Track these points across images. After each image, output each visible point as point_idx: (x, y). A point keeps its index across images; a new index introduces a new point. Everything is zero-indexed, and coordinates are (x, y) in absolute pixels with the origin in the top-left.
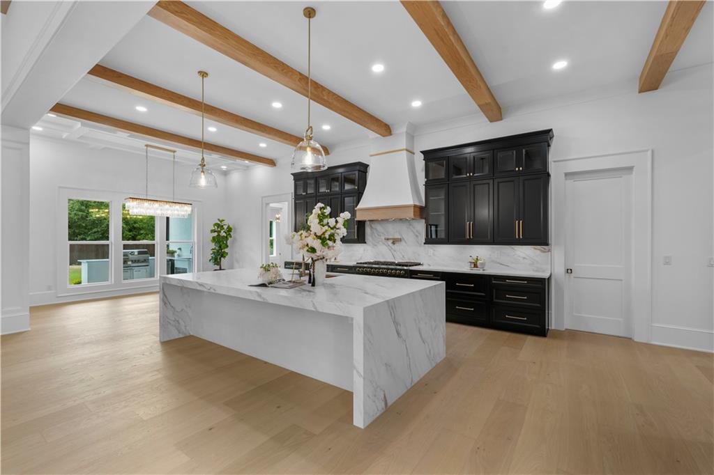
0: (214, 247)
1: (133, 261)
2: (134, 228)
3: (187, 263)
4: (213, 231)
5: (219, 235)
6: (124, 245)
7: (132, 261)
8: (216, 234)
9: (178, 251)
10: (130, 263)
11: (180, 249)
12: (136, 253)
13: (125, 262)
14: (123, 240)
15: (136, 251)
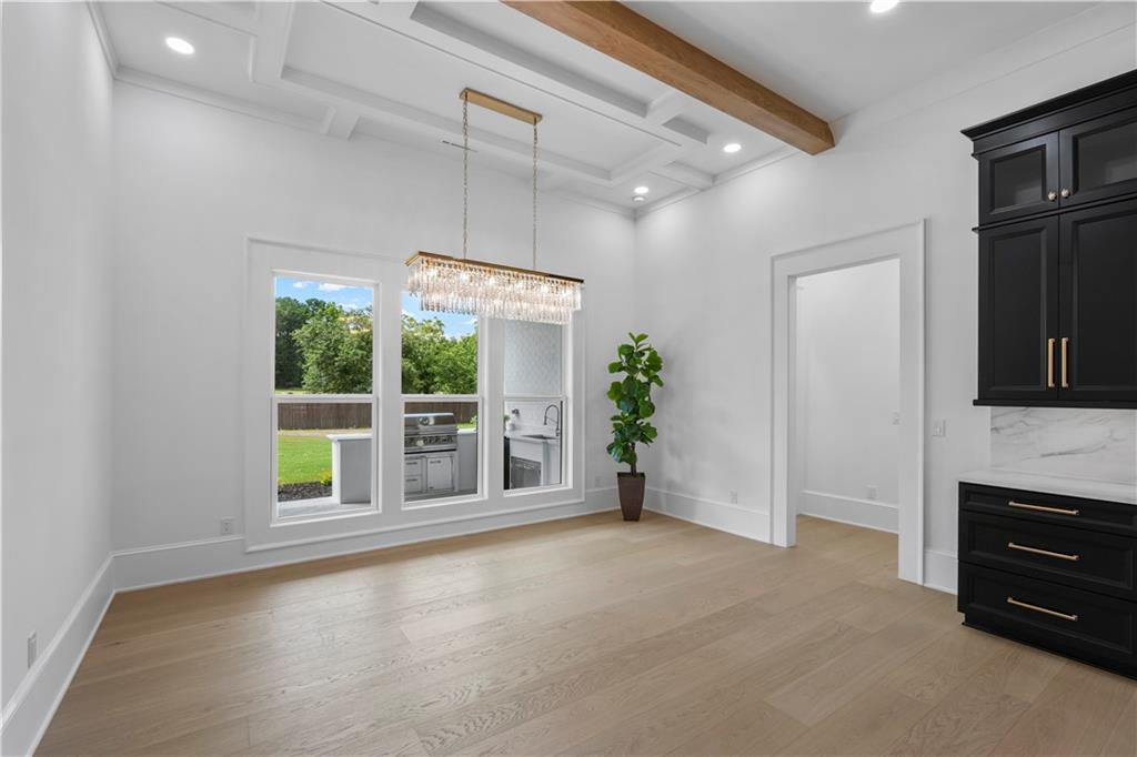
0: (619, 413)
1: (427, 441)
2: (427, 374)
3: (540, 449)
4: (615, 368)
5: (630, 379)
6: (407, 404)
7: (425, 439)
8: (622, 376)
9: (512, 416)
10: (420, 443)
11: (516, 412)
12: (432, 422)
13: (410, 441)
14: (405, 391)
15: (431, 416)
